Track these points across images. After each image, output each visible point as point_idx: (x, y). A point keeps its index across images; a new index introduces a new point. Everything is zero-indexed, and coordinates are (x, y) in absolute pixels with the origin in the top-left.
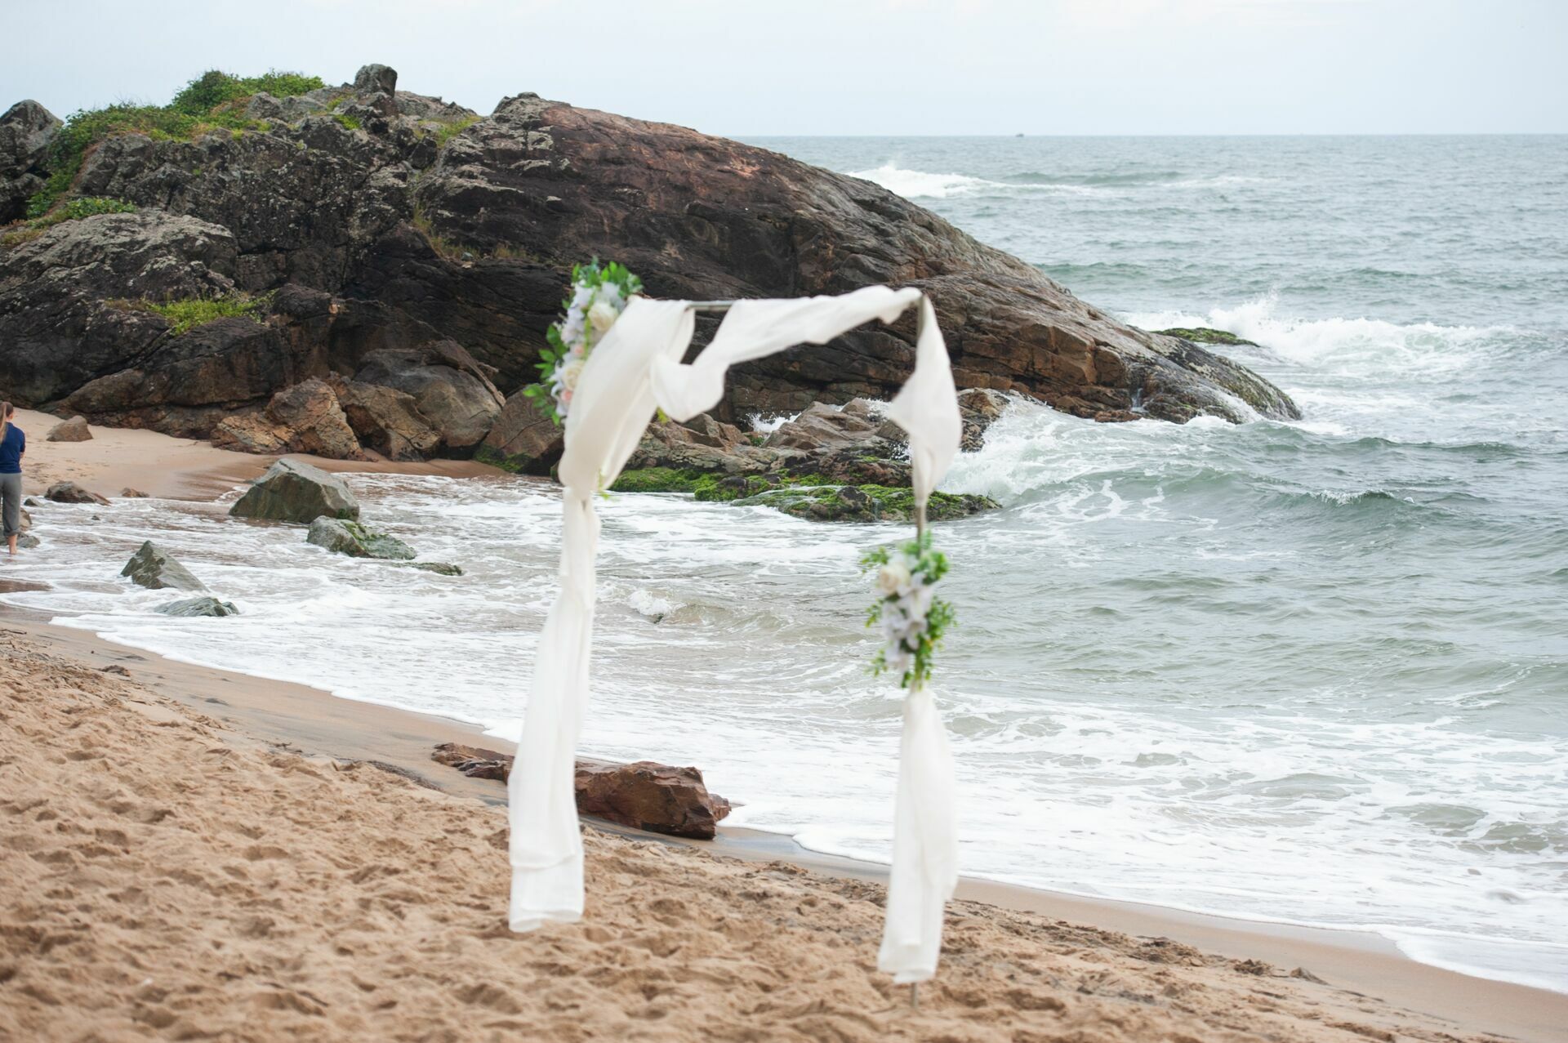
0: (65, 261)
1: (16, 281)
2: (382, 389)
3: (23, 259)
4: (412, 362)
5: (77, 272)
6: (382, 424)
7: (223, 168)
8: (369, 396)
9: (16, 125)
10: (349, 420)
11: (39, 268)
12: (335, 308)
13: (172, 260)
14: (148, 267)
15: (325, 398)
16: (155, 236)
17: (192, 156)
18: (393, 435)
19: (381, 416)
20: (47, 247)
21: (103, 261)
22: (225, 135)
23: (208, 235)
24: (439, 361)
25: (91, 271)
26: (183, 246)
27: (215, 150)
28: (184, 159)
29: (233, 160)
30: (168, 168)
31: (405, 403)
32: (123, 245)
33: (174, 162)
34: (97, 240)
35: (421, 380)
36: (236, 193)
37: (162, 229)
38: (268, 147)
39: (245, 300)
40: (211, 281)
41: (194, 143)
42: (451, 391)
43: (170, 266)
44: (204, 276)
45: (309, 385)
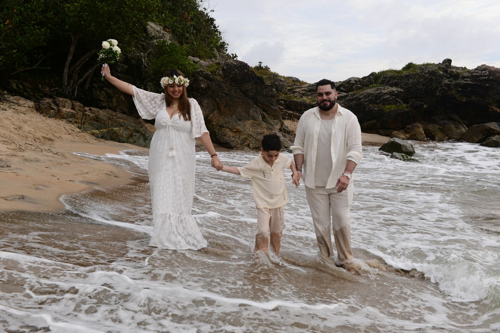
0: (365, 97)
1: (354, 102)
2: (434, 125)
3: (356, 97)
4: (443, 119)
5: (367, 100)
6: (433, 134)
7: (408, 80)
8: (431, 127)
9: (371, 77)
10: (425, 133)
11: (360, 99)
12: (425, 106)
13: (388, 96)
14: (382, 98)
15: (419, 127)
16: (386, 91)
17: (401, 78)
18: (436, 137)
19: (433, 132)
20: (362, 94)
21: (373, 97)
22: (409, 73)
23: (398, 91)
24: (450, 119)
25: (370, 99)
26: (392, 93)
27: (407, 76)
28: (400, 79)
29: (411, 78)
30: (396, 80)
31: (440, 129)
32: (378, 93)
33: (398, 79)
34: (372, 92)
35: (445, 123)
36: (410, 85)
37: (388, 90)
38: (419, 75)
39: (405, 105)
40: (397, 101)
41: (402, 75)
42: (453, 126)
43: (388, 97)
44: (395, 100)
45: (416, 124)
